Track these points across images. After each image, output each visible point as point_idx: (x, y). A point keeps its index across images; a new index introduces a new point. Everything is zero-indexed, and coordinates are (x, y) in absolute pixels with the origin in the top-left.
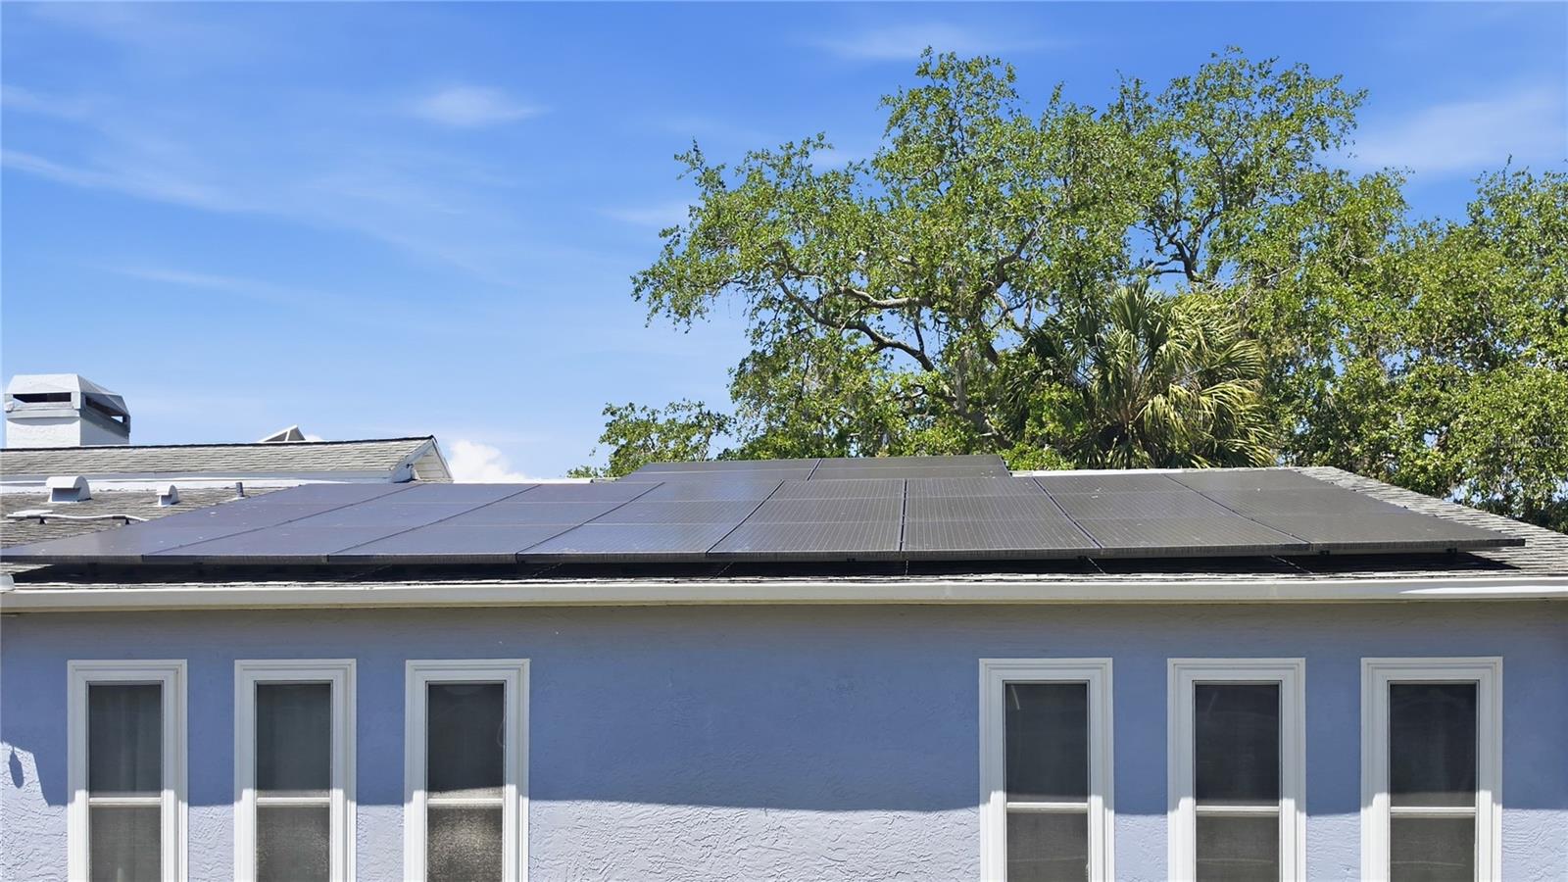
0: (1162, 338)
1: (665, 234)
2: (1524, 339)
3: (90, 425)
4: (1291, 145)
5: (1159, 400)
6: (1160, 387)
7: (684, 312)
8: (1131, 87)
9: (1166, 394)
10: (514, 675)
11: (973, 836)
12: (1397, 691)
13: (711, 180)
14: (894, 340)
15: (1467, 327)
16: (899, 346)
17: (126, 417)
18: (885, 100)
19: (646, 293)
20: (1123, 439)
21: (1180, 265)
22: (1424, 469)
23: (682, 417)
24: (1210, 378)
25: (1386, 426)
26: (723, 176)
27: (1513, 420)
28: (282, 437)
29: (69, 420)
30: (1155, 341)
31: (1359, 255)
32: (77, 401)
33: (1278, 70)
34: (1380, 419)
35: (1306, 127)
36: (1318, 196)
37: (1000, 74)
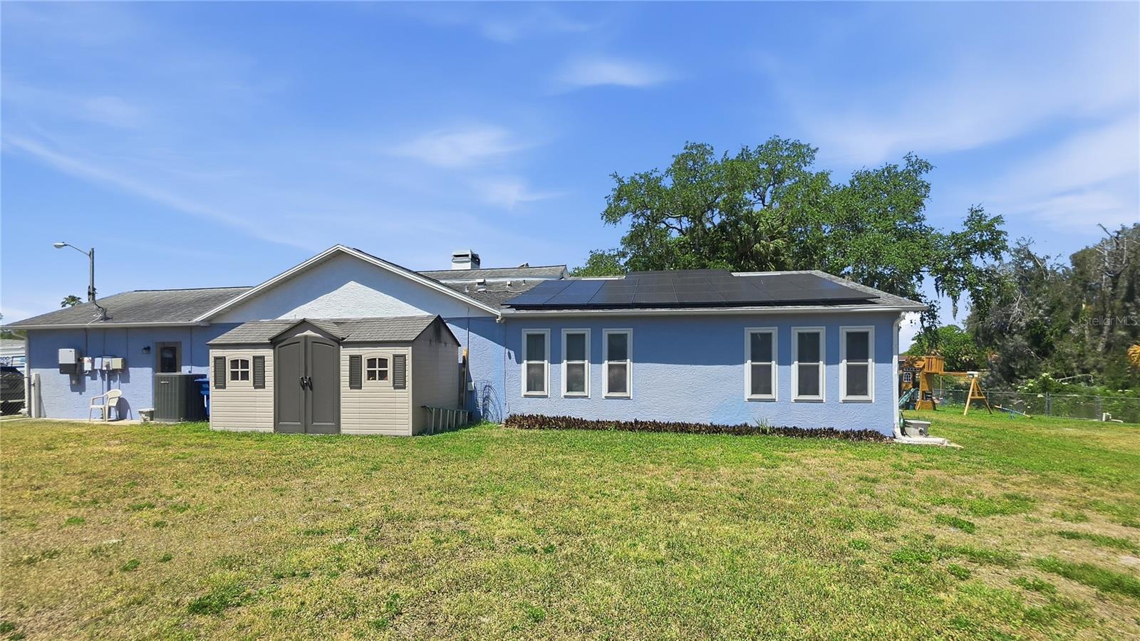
0: (758, 226)
1: (606, 197)
2: (869, 222)
3: (473, 264)
4: (796, 164)
5: (758, 245)
6: (758, 240)
7: (615, 222)
8: (745, 148)
9: (760, 243)
10: (629, 332)
11: (743, 371)
12: (848, 334)
13: (620, 180)
14: (673, 226)
15: (850, 220)
16: (674, 228)
17: (479, 260)
18: (674, 156)
19: (605, 217)
20: (746, 257)
21: (761, 201)
22: (837, 263)
23: (612, 253)
24: (772, 238)
25: (825, 250)
26: (624, 180)
27: (866, 249)
28: (523, 266)
29: (468, 262)
30: (756, 227)
31: (817, 199)
32: (470, 257)
33: (790, 142)
34: (823, 248)
35: (800, 160)
36: (805, 180)
37: (708, 148)
